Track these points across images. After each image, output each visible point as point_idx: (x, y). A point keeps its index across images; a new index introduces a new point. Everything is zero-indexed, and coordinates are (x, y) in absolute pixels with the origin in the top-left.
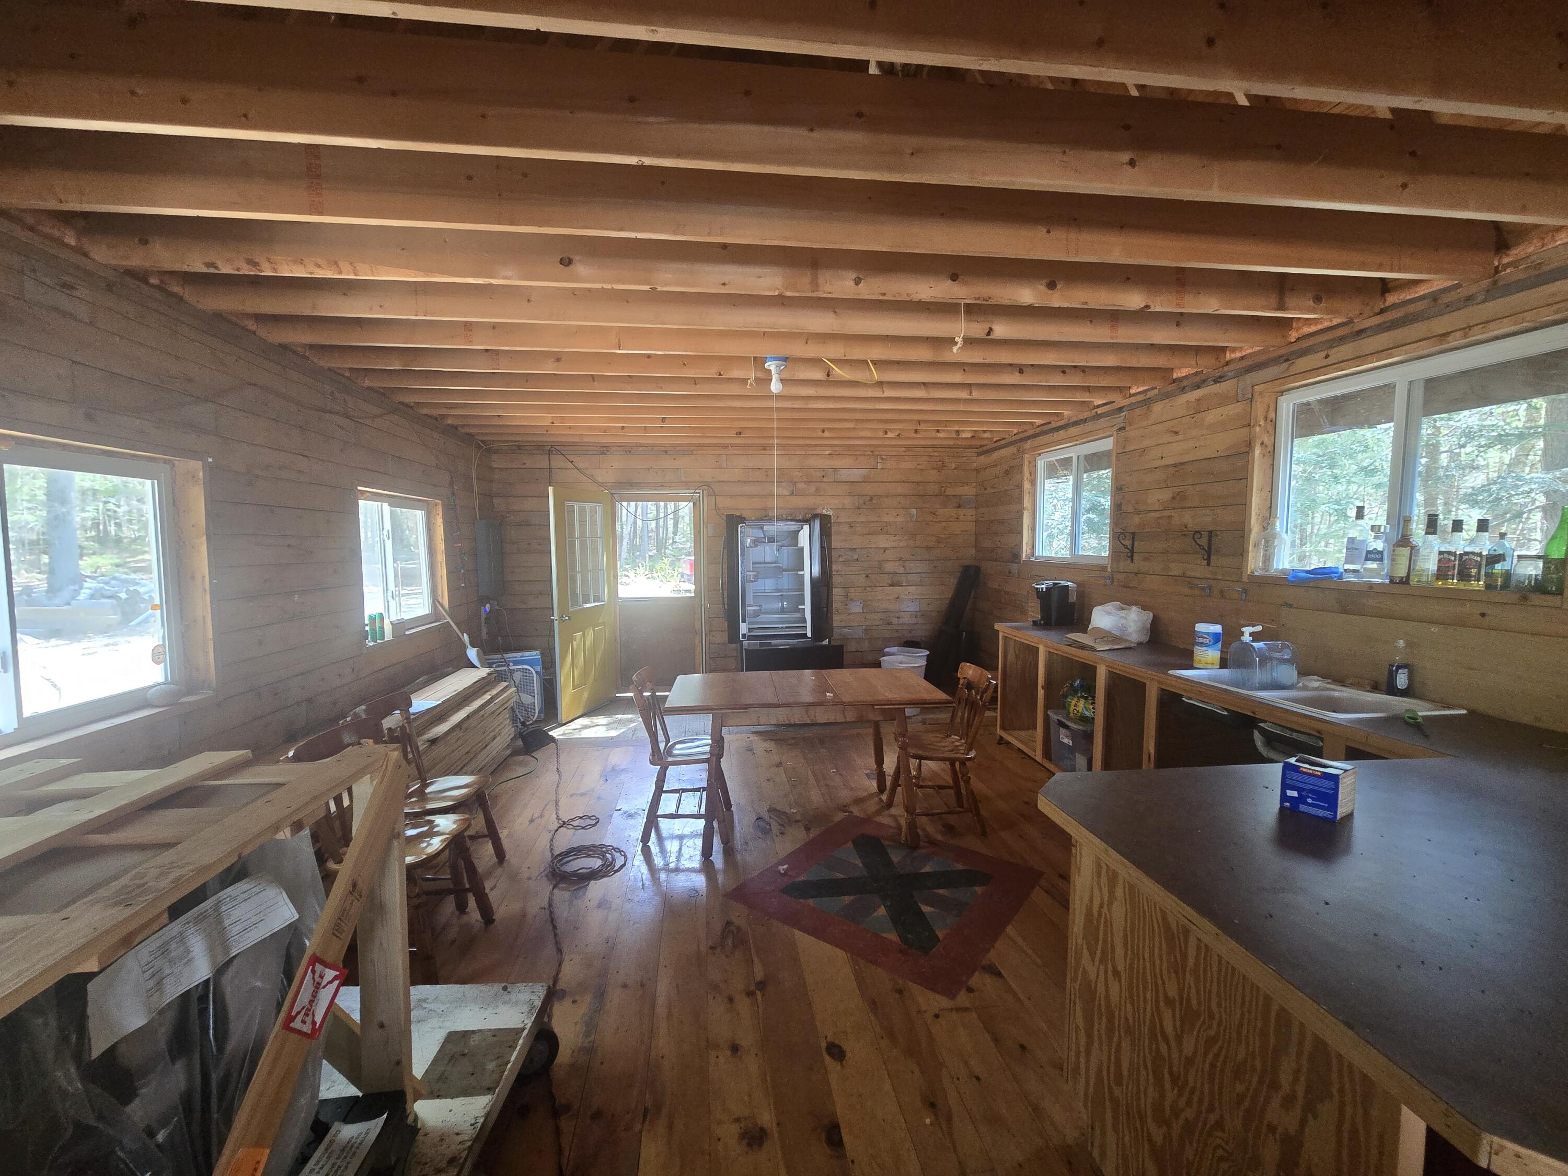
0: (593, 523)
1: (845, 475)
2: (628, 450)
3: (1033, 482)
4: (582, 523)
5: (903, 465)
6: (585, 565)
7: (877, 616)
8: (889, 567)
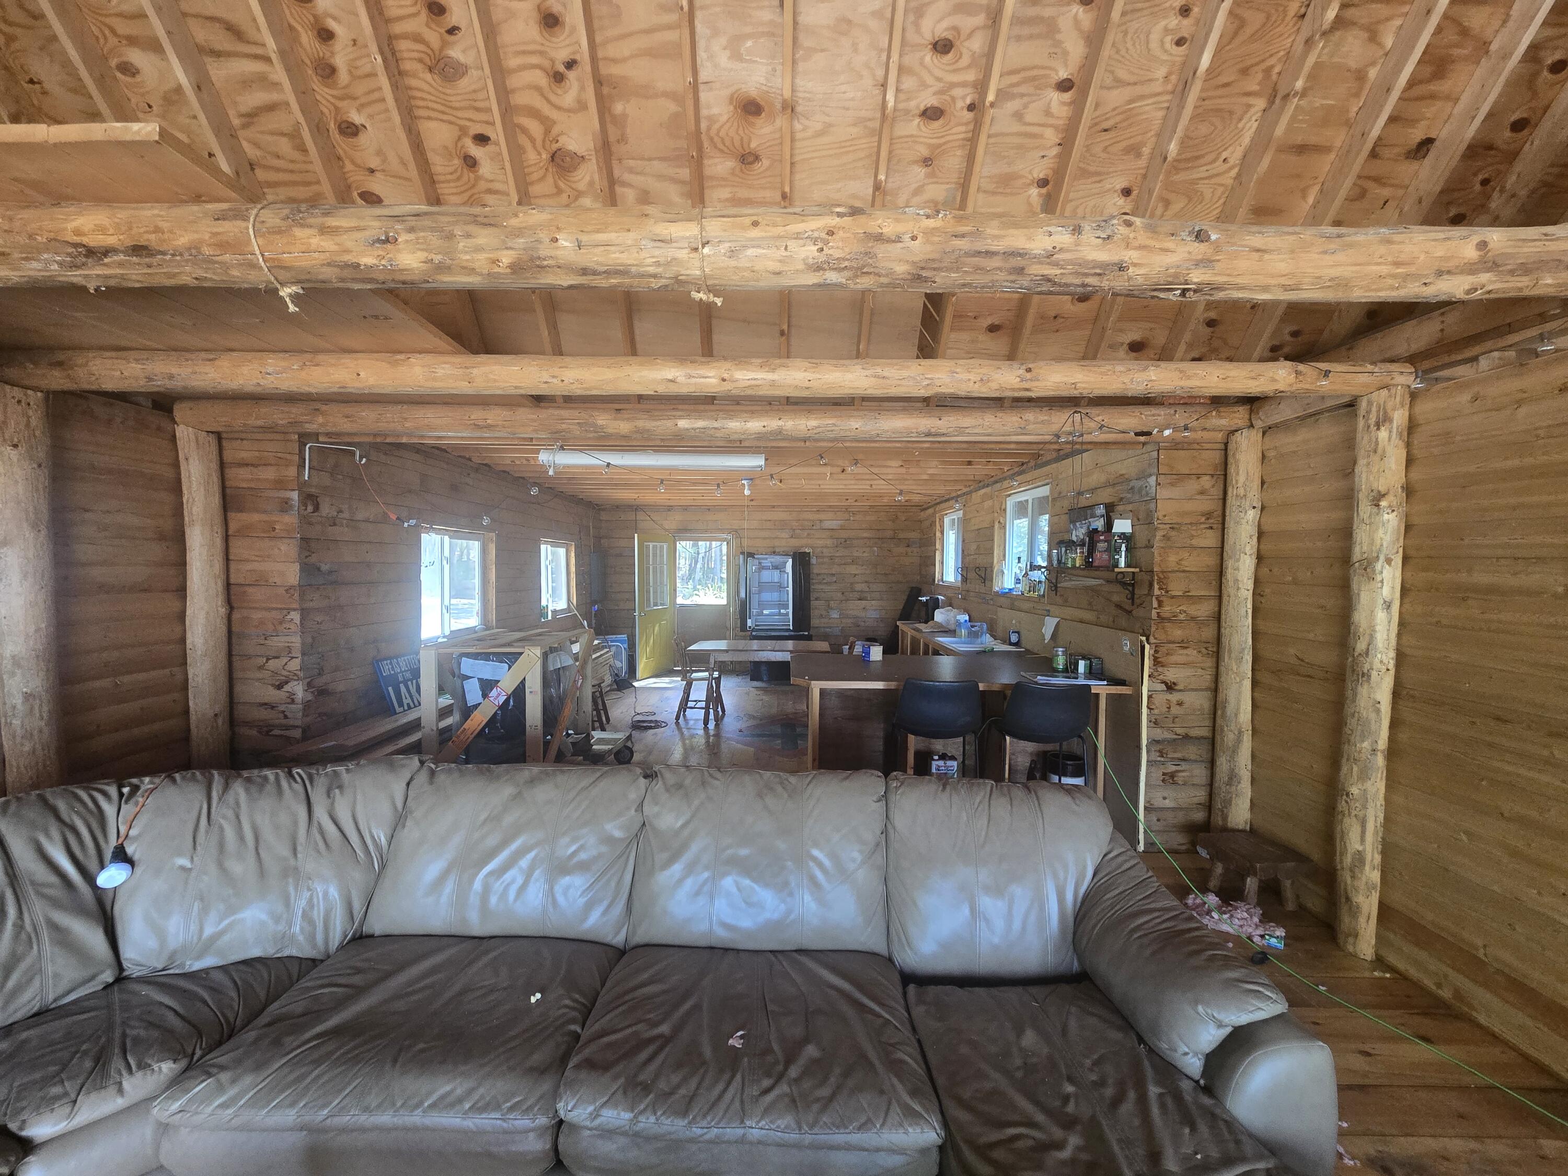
0: (662, 556)
1: (828, 524)
2: (685, 508)
3: (942, 533)
4: (655, 555)
5: (868, 518)
6: (655, 582)
7: (849, 621)
8: (858, 587)
